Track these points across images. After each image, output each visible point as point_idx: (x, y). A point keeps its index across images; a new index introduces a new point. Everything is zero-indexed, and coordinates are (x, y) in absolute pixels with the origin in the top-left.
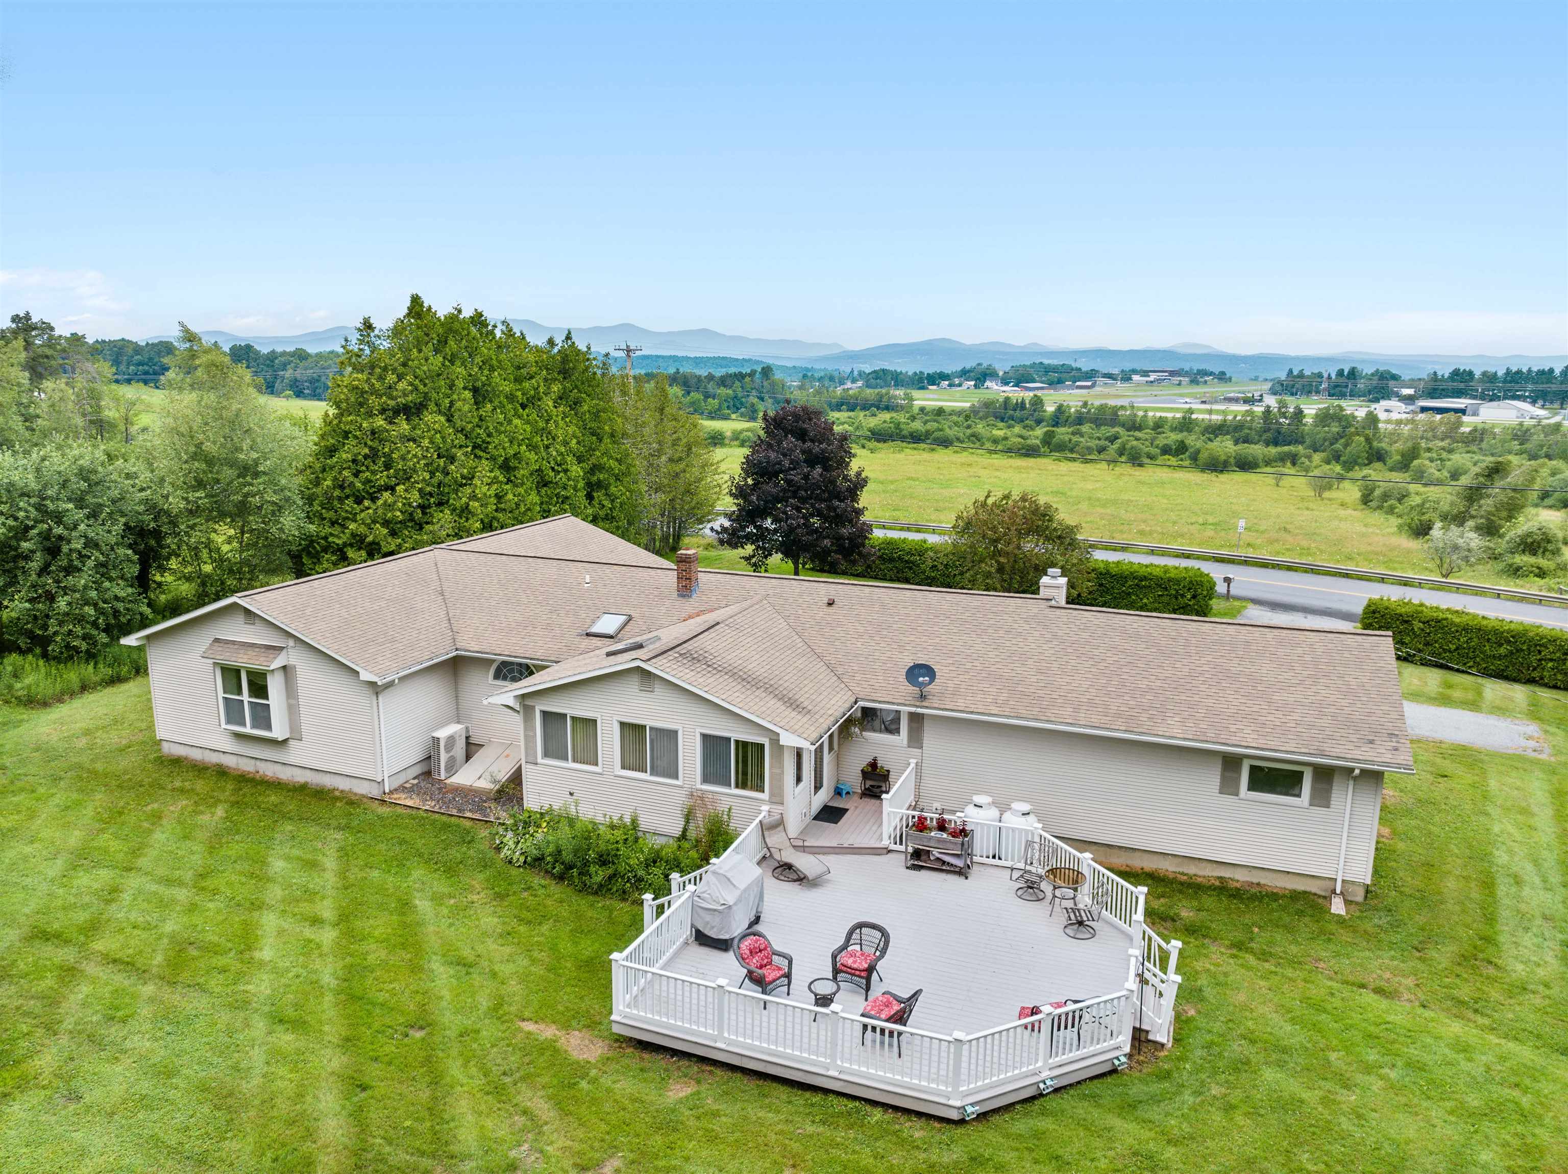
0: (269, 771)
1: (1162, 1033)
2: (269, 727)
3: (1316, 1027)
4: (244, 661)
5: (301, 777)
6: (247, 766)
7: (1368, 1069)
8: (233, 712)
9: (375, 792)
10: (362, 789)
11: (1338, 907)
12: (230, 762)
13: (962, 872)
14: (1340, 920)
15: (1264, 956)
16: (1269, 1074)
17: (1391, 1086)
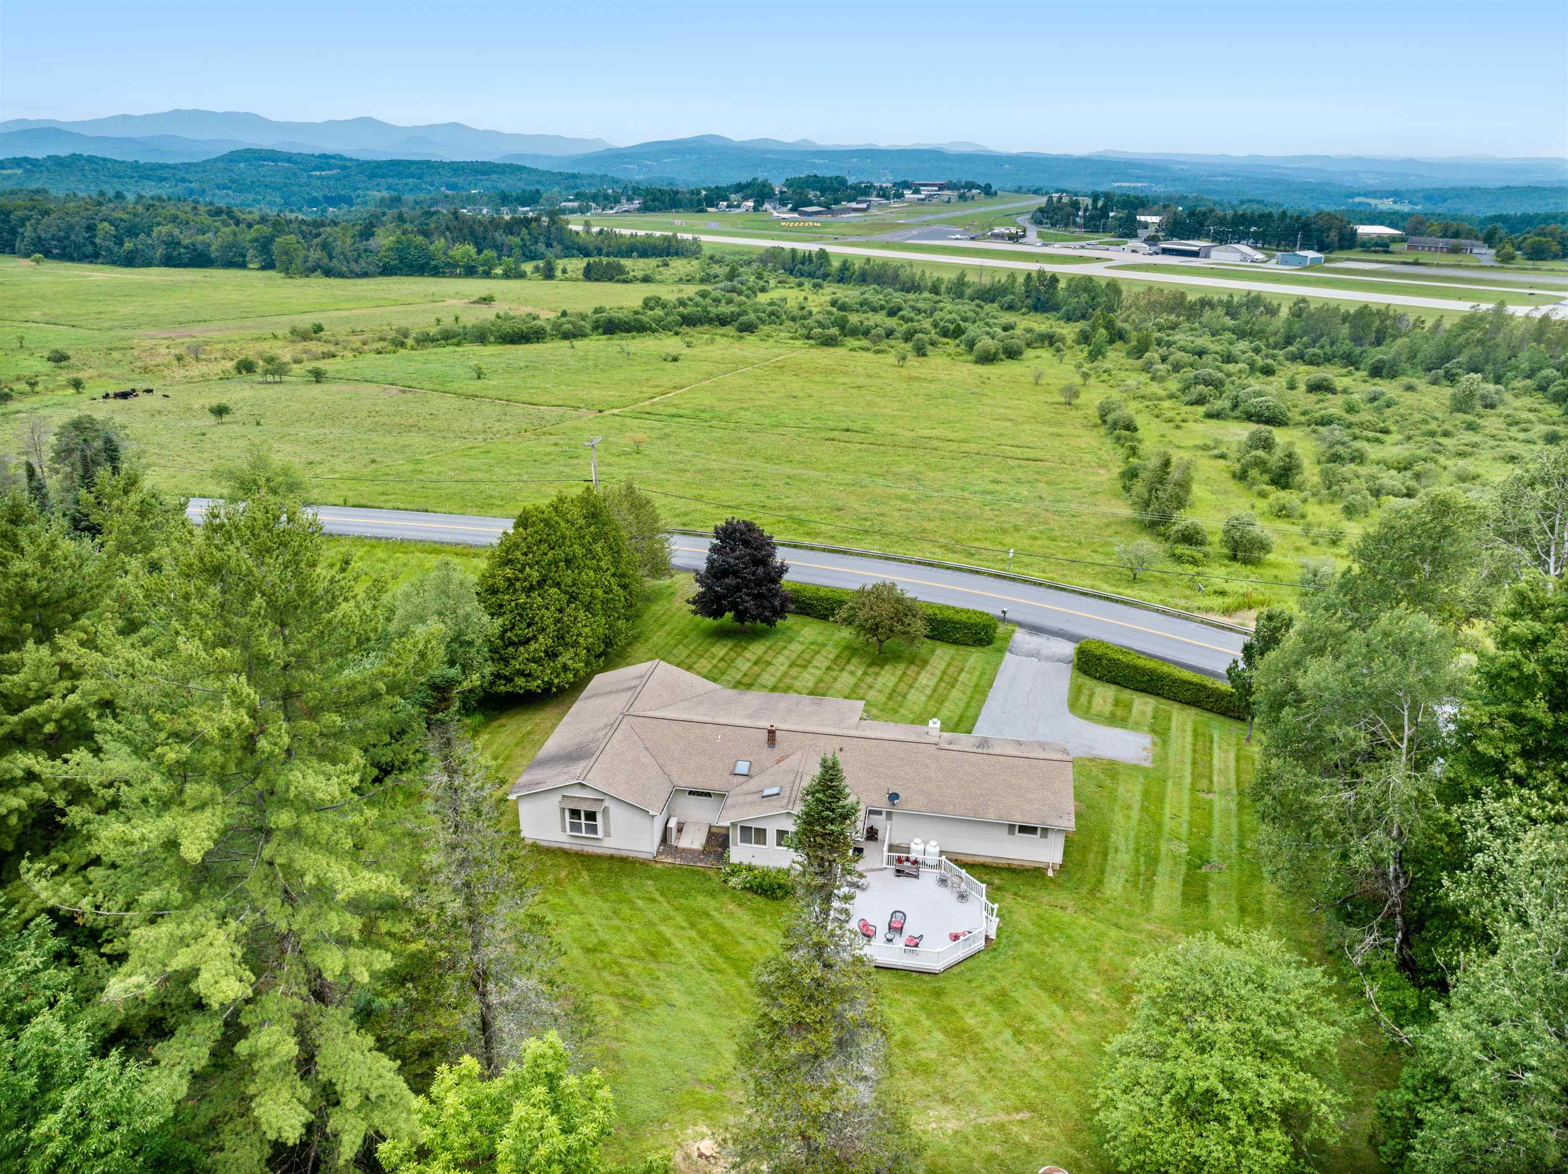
0: (590, 850)
1: (993, 936)
2: (596, 832)
3: (1040, 926)
4: (583, 807)
5: (609, 852)
6: (578, 848)
7: (1055, 940)
8: (575, 827)
9: (650, 857)
10: (644, 856)
11: (1050, 873)
12: (567, 846)
13: (917, 877)
14: (1051, 879)
15: (1024, 898)
16: (1026, 945)
17: (1062, 946)
